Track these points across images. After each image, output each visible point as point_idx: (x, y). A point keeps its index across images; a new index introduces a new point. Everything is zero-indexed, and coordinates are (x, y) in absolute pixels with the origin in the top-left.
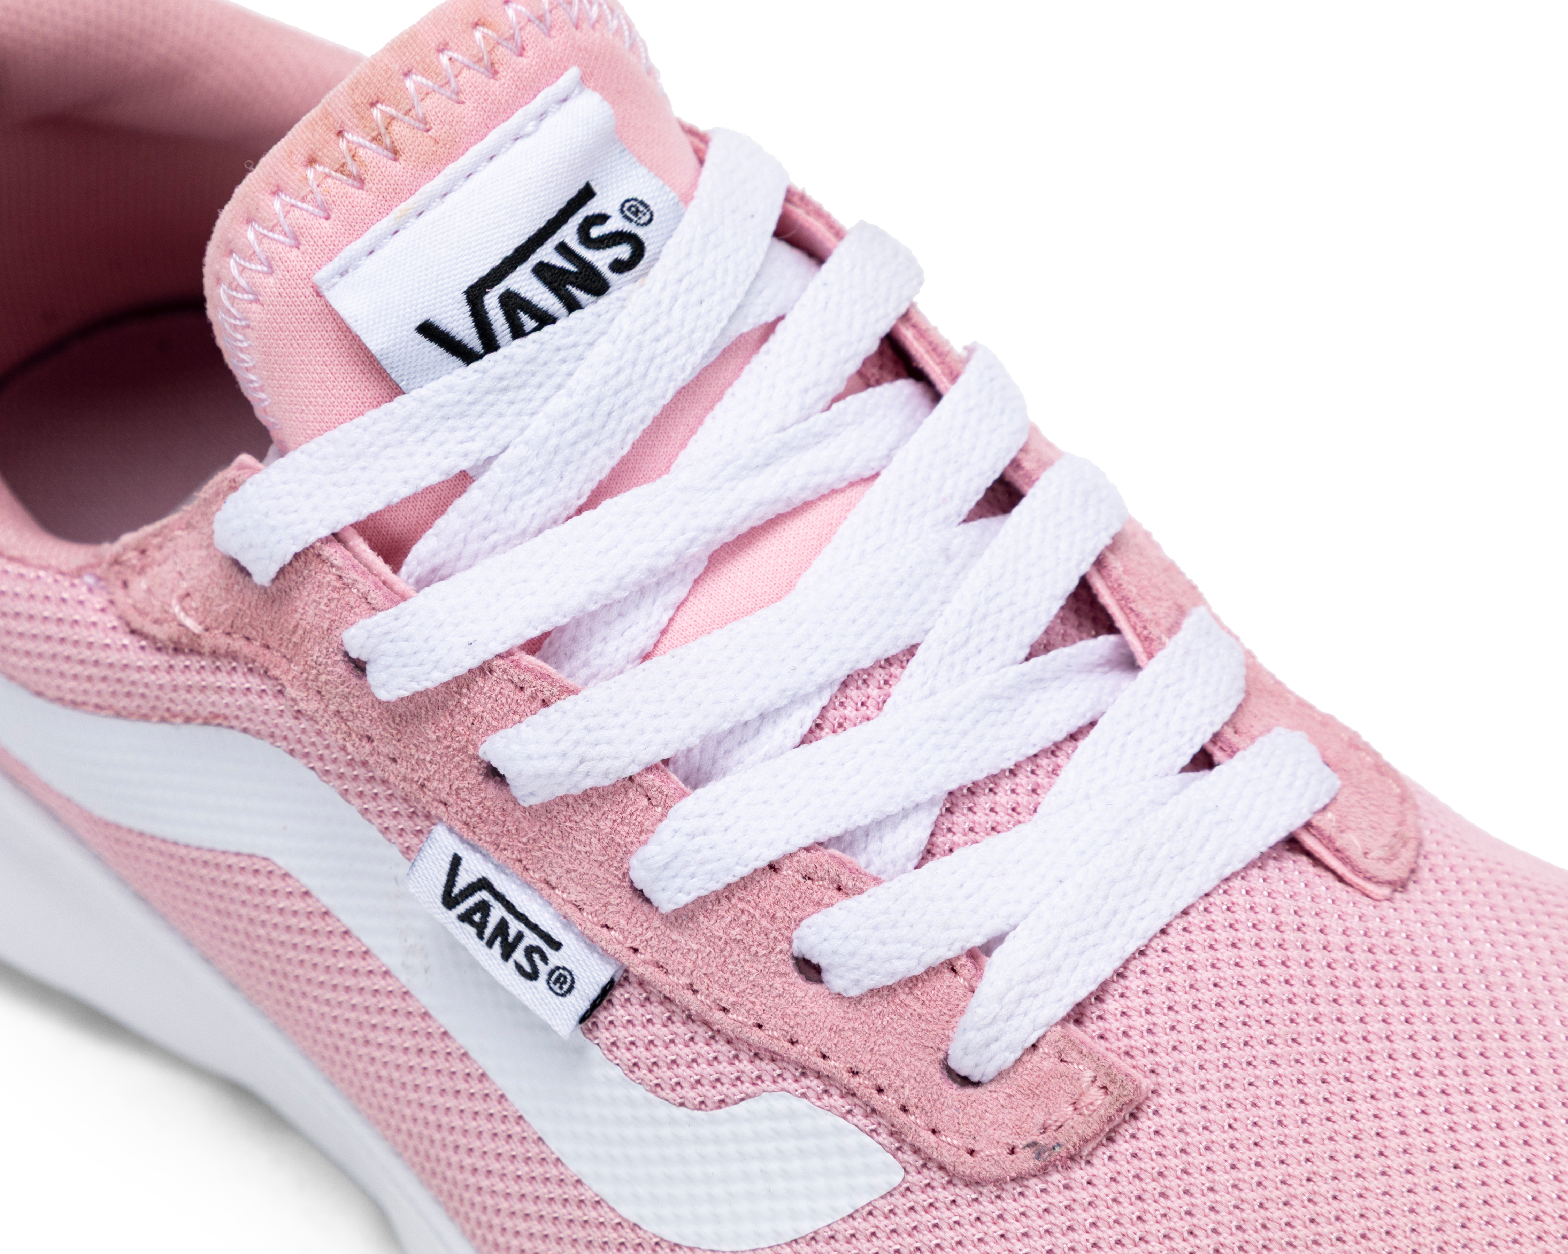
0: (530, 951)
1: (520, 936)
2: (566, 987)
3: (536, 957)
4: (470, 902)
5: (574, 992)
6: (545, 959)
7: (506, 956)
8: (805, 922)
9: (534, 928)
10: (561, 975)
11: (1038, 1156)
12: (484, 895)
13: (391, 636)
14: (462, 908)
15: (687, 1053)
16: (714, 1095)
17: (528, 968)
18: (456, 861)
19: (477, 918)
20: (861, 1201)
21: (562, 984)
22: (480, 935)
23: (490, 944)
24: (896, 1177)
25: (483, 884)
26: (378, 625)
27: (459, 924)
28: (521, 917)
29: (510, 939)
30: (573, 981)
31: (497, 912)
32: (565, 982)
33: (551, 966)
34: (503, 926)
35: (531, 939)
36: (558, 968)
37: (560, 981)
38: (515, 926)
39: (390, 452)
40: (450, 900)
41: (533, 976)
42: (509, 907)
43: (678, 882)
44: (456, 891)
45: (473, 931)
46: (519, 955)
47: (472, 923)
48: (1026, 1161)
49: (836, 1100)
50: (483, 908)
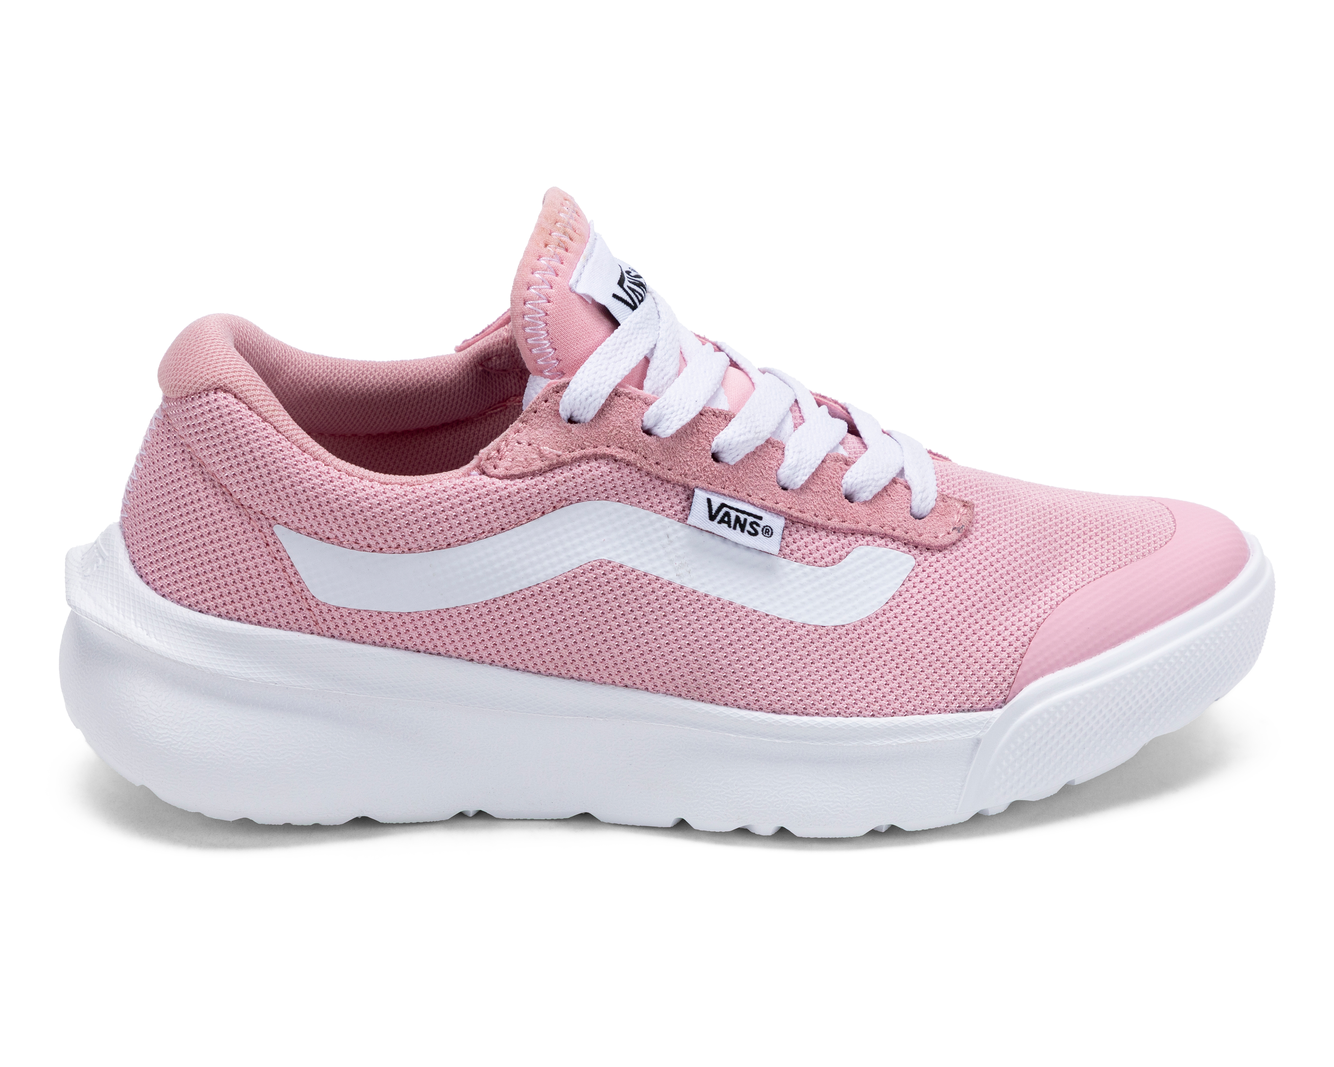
0: (752, 524)
1: (745, 520)
2: (770, 533)
3: (755, 526)
4: (721, 514)
5: (774, 534)
6: (758, 525)
7: (742, 531)
8: (845, 476)
9: (750, 514)
10: (767, 529)
11: (959, 531)
12: (725, 509)
13: (666, 407)
14: (719, 518)
15: (820, 544)
16: (836, 556)
17: (753, 532)
18: (709, 501)
19: (726, 519)
20: (904, 577)
21: (768, 532)
22: (730, 526)
23: (735, 528)
24: (913, 562)
25: (723, 505)
26: (660, 403)
27: (719, 525)
28: (743, 512)
29: (742, 522)
30: (772, 530)
31: (733, 514)
32: (769, 531)
33: (762, 527)
34: (737, 518)
35: (750, 519)
36: (764, 527)
37: (767, 532)
38: (742, 517)
39: (628, 345)
40: (712, 517)
41: (756, 533)
42: (737, 510)
43: (802, 472)
44: (714, 512)
45: (726, 525)
46: (748, 528)
47: (725, 522)
48: (955, 536)
49: (879, 542)
50: (727, 514)
